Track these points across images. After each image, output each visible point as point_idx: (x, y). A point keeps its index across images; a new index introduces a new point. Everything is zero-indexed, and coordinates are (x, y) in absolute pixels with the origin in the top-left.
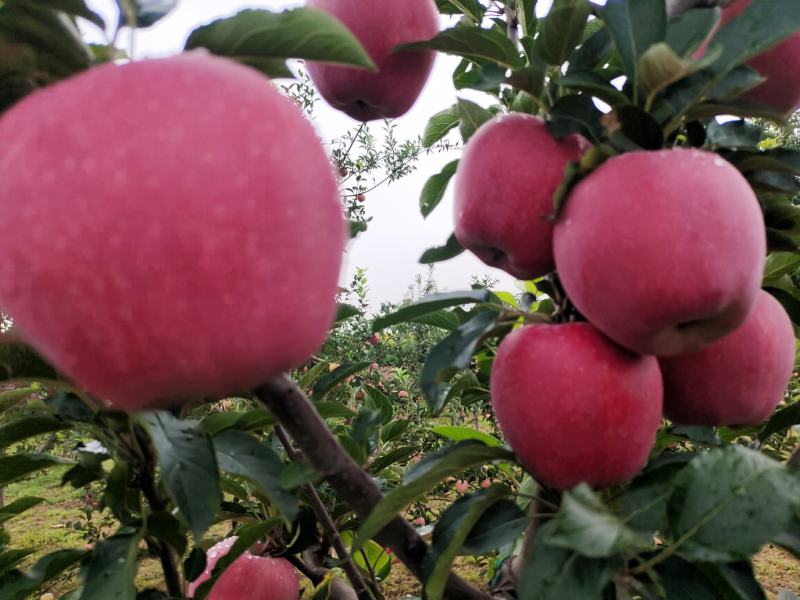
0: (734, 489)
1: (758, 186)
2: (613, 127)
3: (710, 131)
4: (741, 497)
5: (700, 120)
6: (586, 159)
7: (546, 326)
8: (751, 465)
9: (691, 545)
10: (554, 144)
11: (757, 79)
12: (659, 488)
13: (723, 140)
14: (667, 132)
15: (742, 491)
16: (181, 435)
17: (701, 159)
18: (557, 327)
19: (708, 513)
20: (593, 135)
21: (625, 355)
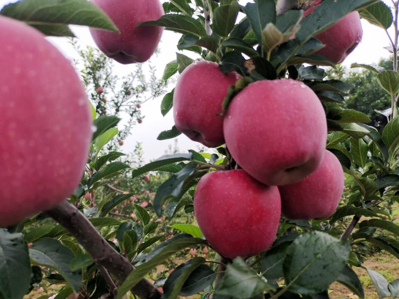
0: (316, 254)
1: (323, 99)
2: (251, 68)
3: (300, 71)
4: (319, 259)
5: (295, 65)
6: (238, 84)
7: (222, 171)
8: (324, 241)
9: (295, 286)
10: (223, 76)
11: (321, 46)
12: (280, 255)
13: (306, 75)
14: (278, 71)
15: (320, 255)
16: (10, 242)
17: (294, 84)
18: (227, 172)
19: (303, 268)
20: (242, 72)
21: (261, 186)
